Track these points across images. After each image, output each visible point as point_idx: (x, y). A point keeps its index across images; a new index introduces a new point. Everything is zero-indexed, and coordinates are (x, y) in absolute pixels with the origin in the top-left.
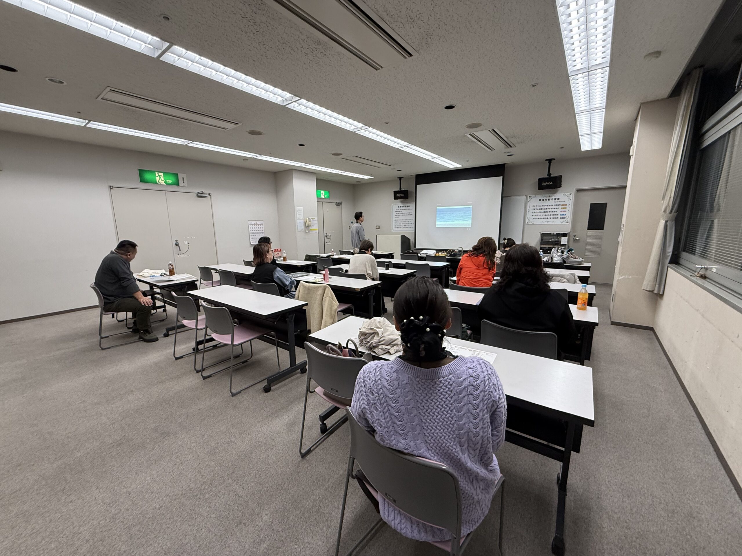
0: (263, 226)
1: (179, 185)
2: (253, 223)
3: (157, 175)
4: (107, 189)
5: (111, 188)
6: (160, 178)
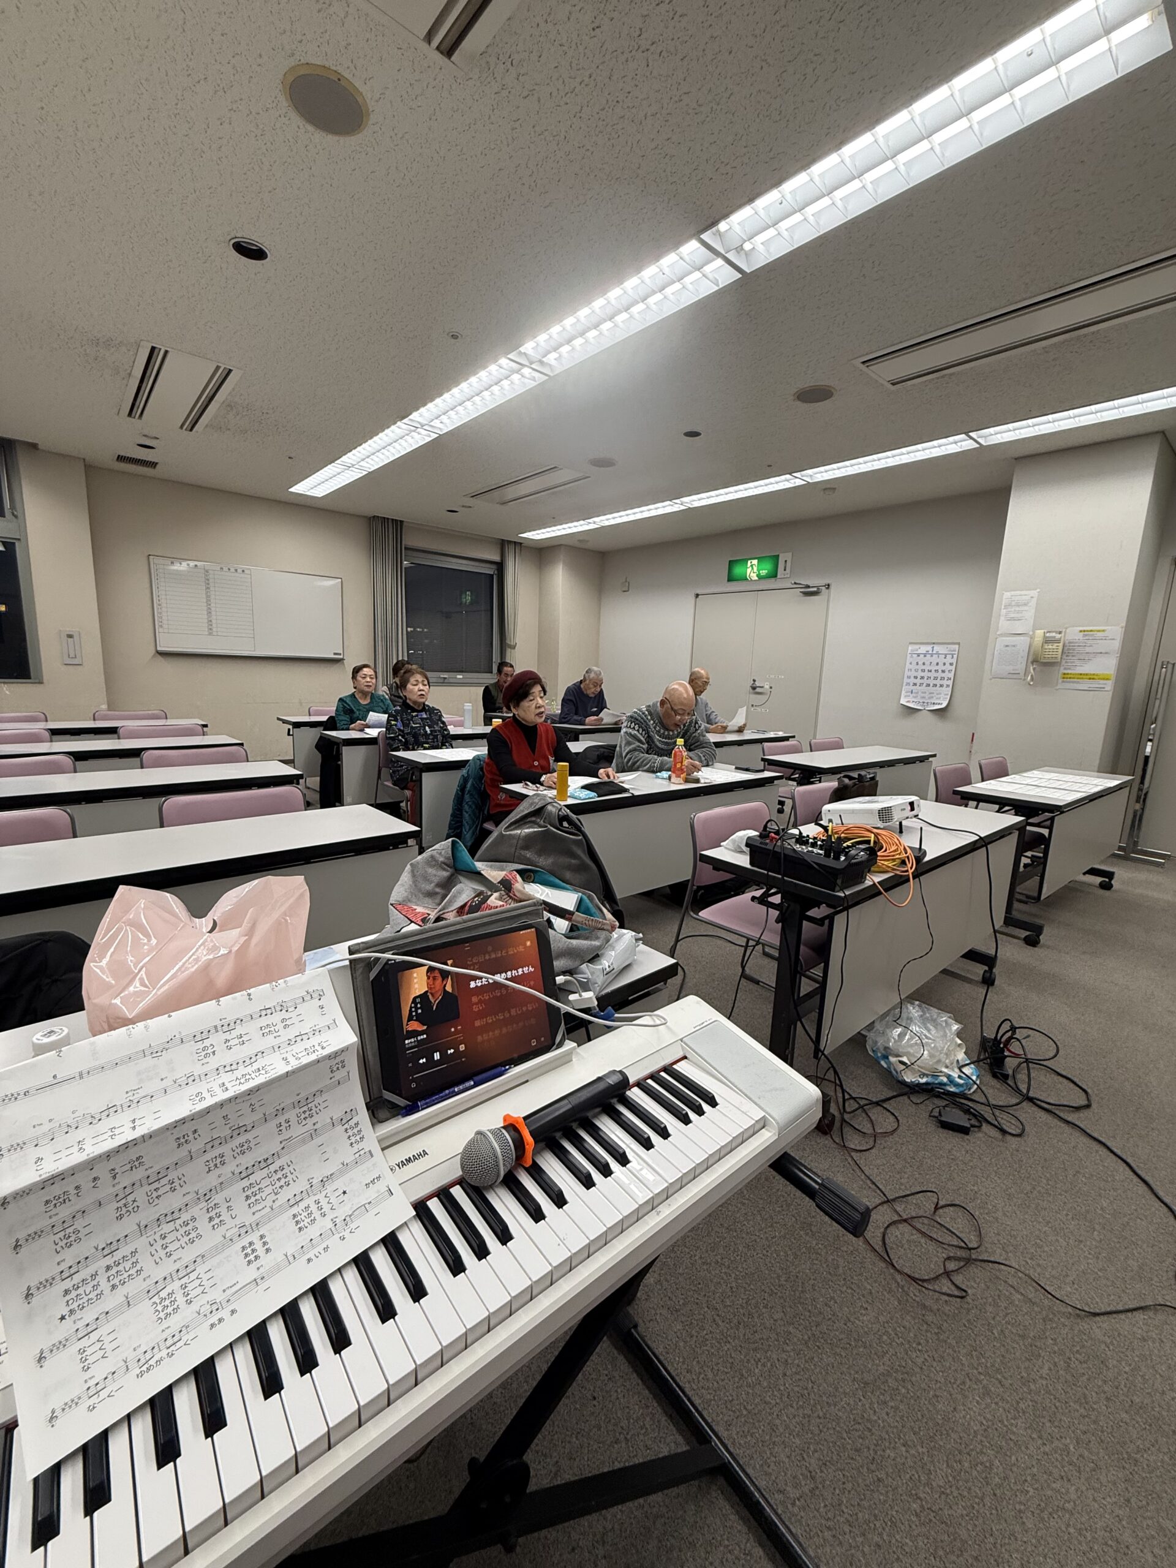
1: (776, 576)
2: (923, 649)
3: (749, 564)
4: (692, 599)
5: (697, 595)
6: (753, 569)
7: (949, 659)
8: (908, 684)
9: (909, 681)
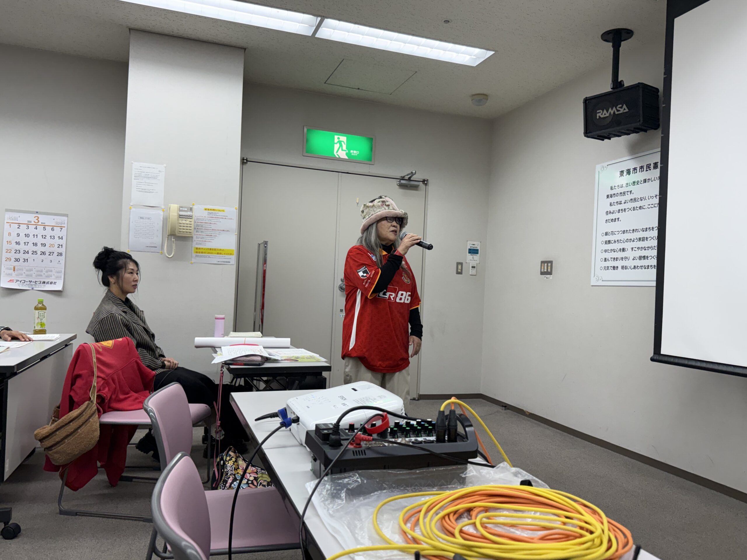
0: (63, 233)
2: (24, 218)
7: (57, 232)
8: (9, 259)
9: (9, 255)
